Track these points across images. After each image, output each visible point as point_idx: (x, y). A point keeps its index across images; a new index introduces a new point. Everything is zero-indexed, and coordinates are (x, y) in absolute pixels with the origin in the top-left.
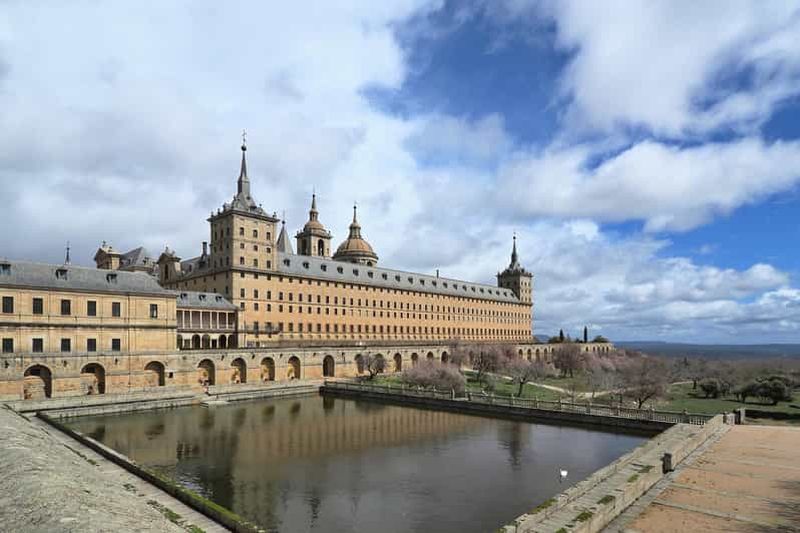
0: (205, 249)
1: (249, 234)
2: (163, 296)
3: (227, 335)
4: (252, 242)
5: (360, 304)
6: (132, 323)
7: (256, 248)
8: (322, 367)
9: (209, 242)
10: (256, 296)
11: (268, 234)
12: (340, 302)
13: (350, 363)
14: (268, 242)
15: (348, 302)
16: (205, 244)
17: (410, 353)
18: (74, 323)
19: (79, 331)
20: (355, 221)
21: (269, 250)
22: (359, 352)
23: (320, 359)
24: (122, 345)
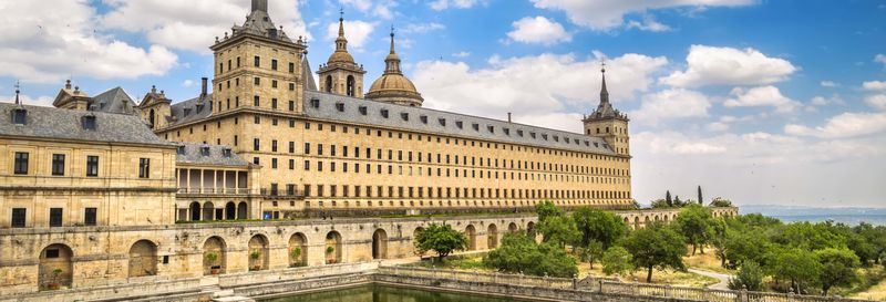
0: (205, 87)
1: (265, 65)
2: (157, 146)
3: (237, 203)
4: (272, 76)
5: (410, 159)
6: (114, 184)
7: (275, 85)
8: (370, 245)
9: (211, 77)
10: (275, 149)
11: (291, 64)
12: (385, 156)
13: (408, 239)
14: (291, 76)
15: (395, 156)
16: (205, 79)
17: (487, 225)
18: (32, 185)
19: (39, 198)
20: (392, 52)
21: (291, 87)
22: (419, 223)
23: (368, 234)
24: (99, 217)
